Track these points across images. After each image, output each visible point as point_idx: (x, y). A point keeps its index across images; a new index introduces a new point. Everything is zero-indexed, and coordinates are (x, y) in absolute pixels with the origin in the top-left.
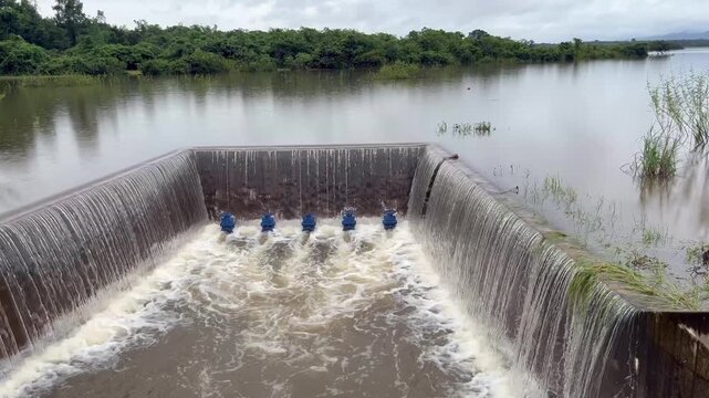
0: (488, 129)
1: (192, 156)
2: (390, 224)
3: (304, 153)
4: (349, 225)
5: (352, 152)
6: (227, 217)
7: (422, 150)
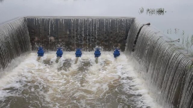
0: (163, 12)
1: (25, 20)
2: (116, 55)
3: (77, 20)
4: (97, 54)
5: (100, 20)
6: (41, 49)
7: (133, 21)
